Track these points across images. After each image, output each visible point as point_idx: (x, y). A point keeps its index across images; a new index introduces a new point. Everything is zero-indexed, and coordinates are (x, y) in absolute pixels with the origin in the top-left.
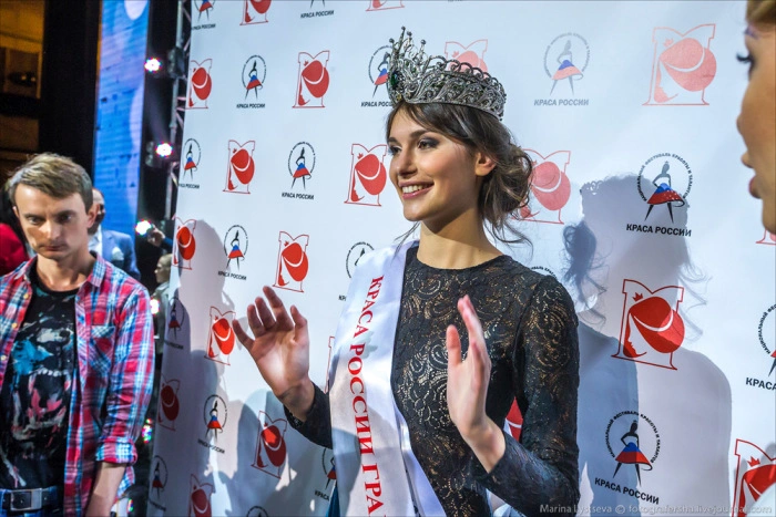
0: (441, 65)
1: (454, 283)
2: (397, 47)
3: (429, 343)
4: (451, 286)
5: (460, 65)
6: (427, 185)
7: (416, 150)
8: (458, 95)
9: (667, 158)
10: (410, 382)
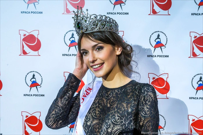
0: (95, 17)
1: (116, 93)
2: (77, 13)
3: (111, 116)
4: (116, 94)
5: (102, 16)
6: (102, 64)
7: (95, 52)
8: (103, 27)
9: (158, 33)
10: (105, 131)
